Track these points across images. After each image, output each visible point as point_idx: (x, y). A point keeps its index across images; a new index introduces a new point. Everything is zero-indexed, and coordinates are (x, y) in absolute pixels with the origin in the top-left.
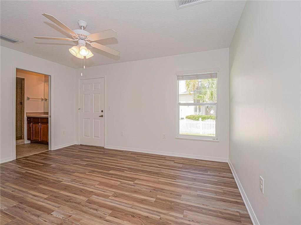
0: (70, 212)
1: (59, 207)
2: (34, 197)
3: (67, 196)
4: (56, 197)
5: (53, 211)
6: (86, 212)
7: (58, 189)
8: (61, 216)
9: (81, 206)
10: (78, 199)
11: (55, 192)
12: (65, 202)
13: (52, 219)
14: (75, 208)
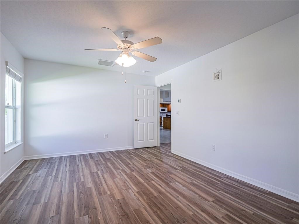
0: (143, 170)
1: (148, 173)
2: (161, 185)
3: (141, 177)
4: (148, 180)
5: (151, 173)
6: (138, 168)
7: (143, 185)
8: (148, 170)
9: (138, 170)
10: (136, 174)
11: (147, 183)
12: (144, 175)
13: (152, 170)
14: (141, 171)
